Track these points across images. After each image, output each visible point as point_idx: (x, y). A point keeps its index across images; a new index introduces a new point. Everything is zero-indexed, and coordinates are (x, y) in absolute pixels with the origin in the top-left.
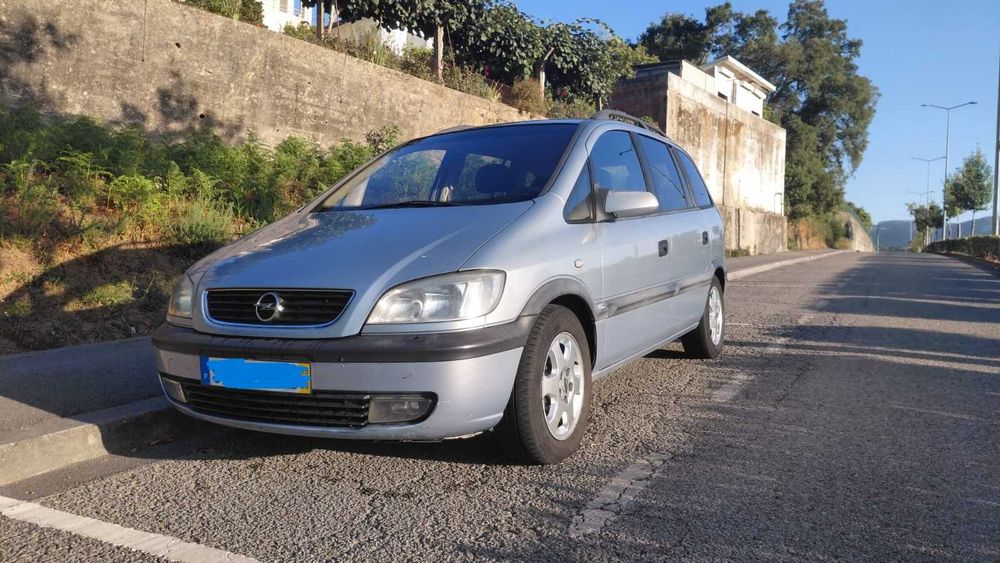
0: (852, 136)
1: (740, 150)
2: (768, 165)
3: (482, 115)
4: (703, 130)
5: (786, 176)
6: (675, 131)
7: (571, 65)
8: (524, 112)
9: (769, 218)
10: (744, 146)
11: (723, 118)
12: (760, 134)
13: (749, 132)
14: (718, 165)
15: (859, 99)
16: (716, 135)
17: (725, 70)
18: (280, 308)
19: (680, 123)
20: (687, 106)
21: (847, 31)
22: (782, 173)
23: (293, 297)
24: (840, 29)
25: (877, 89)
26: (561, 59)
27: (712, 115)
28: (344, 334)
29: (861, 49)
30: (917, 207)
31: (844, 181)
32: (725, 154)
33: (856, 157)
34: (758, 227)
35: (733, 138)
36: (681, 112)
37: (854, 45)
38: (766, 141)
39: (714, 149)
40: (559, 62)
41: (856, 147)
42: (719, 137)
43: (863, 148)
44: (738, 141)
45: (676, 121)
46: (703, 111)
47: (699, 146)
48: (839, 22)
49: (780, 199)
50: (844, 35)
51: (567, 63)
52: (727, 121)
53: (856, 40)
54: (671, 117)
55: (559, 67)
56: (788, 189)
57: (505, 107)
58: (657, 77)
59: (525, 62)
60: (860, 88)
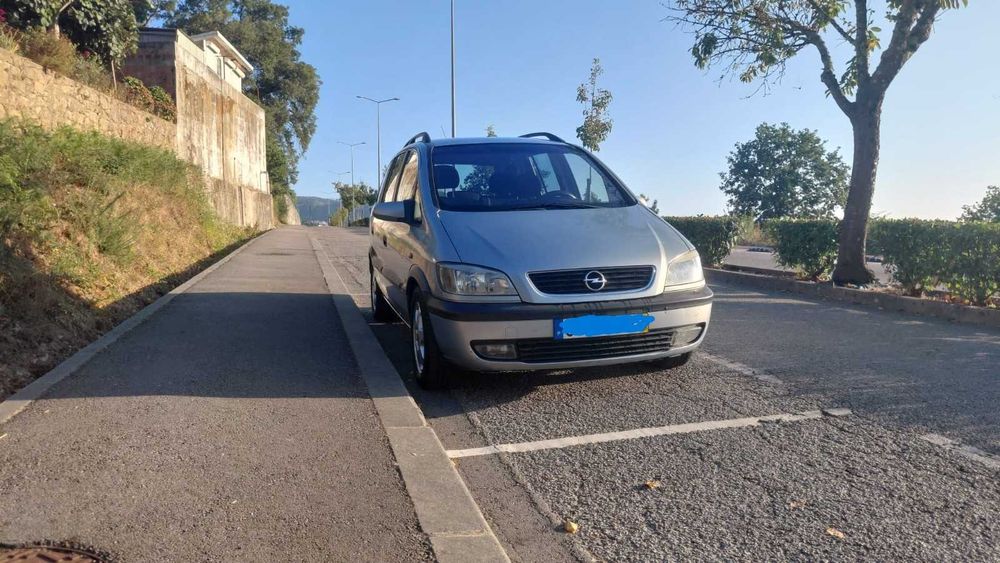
0: (301, 119)
1: (233, 127)
2: (254, 144)
3: (6, 70)
4: (205, 106)
5: (267, 155)
6: (184, 104)
7: (93, 23)
8: (49, 71)
9: (261, 196)
10: (236, 124)
11: (219, 93)
12: (247, 113)
13: (239, 110)
14: (218, 142)
15: (309, 85)
16: (215, 111)
17: (213, 46)
18: (604, 281)
19: (187, 96)
20: (192, 79)
21: (289, 18)
22: (264, 153)
23: (611, 273)
24: (283, 14)
25: (318, 77)
26: (83, 14)
27: (211, 91)
28: (657, 293)
29: (303, 38)
30: (342, 186)
31: (296, 161)
32: (223, 132)
33: (305, 140)
34: (254, 204)
35: (228, 115)
36: (187, 85)
37: (296, 33)
38: (251, 119)
39: (214, 126)
40: (80, 17)
41: (305, 130)
42: (218, 113)
43: (312, 132)
44: (231, 119)
45: (183, 94)
46: (204, 84)
47: (203, 121)
48: (282, 8)
49: (265, 178)
50: (286, 20)
51: (89, 19)
52: (222, 97)
53: (299, 28)
54: (180, 90)
55: (81, 23)
56: (269, 168)
57: (29, 62)
58: (162, 45)
59: (43, 11)
60: (309, 74)
